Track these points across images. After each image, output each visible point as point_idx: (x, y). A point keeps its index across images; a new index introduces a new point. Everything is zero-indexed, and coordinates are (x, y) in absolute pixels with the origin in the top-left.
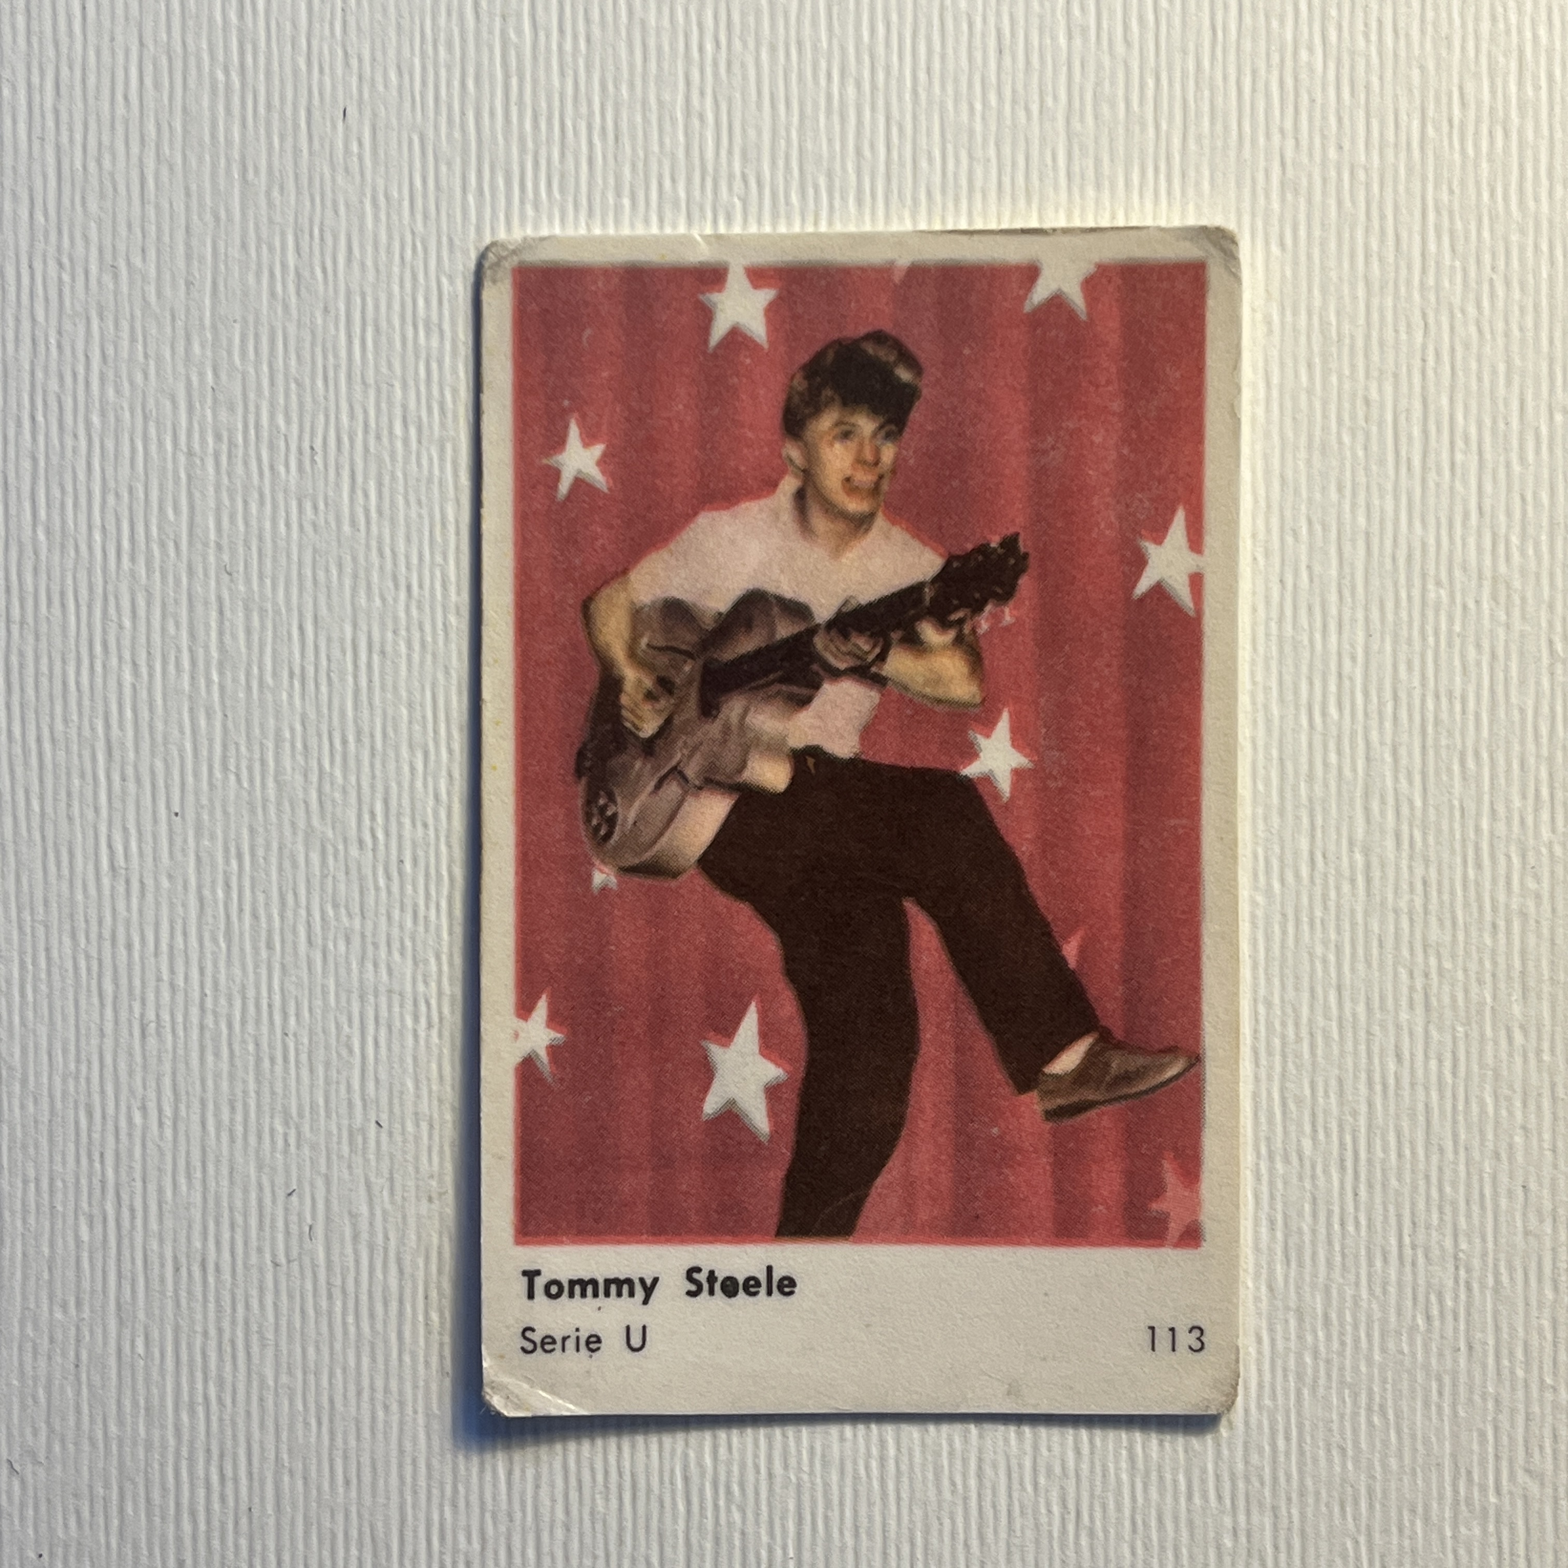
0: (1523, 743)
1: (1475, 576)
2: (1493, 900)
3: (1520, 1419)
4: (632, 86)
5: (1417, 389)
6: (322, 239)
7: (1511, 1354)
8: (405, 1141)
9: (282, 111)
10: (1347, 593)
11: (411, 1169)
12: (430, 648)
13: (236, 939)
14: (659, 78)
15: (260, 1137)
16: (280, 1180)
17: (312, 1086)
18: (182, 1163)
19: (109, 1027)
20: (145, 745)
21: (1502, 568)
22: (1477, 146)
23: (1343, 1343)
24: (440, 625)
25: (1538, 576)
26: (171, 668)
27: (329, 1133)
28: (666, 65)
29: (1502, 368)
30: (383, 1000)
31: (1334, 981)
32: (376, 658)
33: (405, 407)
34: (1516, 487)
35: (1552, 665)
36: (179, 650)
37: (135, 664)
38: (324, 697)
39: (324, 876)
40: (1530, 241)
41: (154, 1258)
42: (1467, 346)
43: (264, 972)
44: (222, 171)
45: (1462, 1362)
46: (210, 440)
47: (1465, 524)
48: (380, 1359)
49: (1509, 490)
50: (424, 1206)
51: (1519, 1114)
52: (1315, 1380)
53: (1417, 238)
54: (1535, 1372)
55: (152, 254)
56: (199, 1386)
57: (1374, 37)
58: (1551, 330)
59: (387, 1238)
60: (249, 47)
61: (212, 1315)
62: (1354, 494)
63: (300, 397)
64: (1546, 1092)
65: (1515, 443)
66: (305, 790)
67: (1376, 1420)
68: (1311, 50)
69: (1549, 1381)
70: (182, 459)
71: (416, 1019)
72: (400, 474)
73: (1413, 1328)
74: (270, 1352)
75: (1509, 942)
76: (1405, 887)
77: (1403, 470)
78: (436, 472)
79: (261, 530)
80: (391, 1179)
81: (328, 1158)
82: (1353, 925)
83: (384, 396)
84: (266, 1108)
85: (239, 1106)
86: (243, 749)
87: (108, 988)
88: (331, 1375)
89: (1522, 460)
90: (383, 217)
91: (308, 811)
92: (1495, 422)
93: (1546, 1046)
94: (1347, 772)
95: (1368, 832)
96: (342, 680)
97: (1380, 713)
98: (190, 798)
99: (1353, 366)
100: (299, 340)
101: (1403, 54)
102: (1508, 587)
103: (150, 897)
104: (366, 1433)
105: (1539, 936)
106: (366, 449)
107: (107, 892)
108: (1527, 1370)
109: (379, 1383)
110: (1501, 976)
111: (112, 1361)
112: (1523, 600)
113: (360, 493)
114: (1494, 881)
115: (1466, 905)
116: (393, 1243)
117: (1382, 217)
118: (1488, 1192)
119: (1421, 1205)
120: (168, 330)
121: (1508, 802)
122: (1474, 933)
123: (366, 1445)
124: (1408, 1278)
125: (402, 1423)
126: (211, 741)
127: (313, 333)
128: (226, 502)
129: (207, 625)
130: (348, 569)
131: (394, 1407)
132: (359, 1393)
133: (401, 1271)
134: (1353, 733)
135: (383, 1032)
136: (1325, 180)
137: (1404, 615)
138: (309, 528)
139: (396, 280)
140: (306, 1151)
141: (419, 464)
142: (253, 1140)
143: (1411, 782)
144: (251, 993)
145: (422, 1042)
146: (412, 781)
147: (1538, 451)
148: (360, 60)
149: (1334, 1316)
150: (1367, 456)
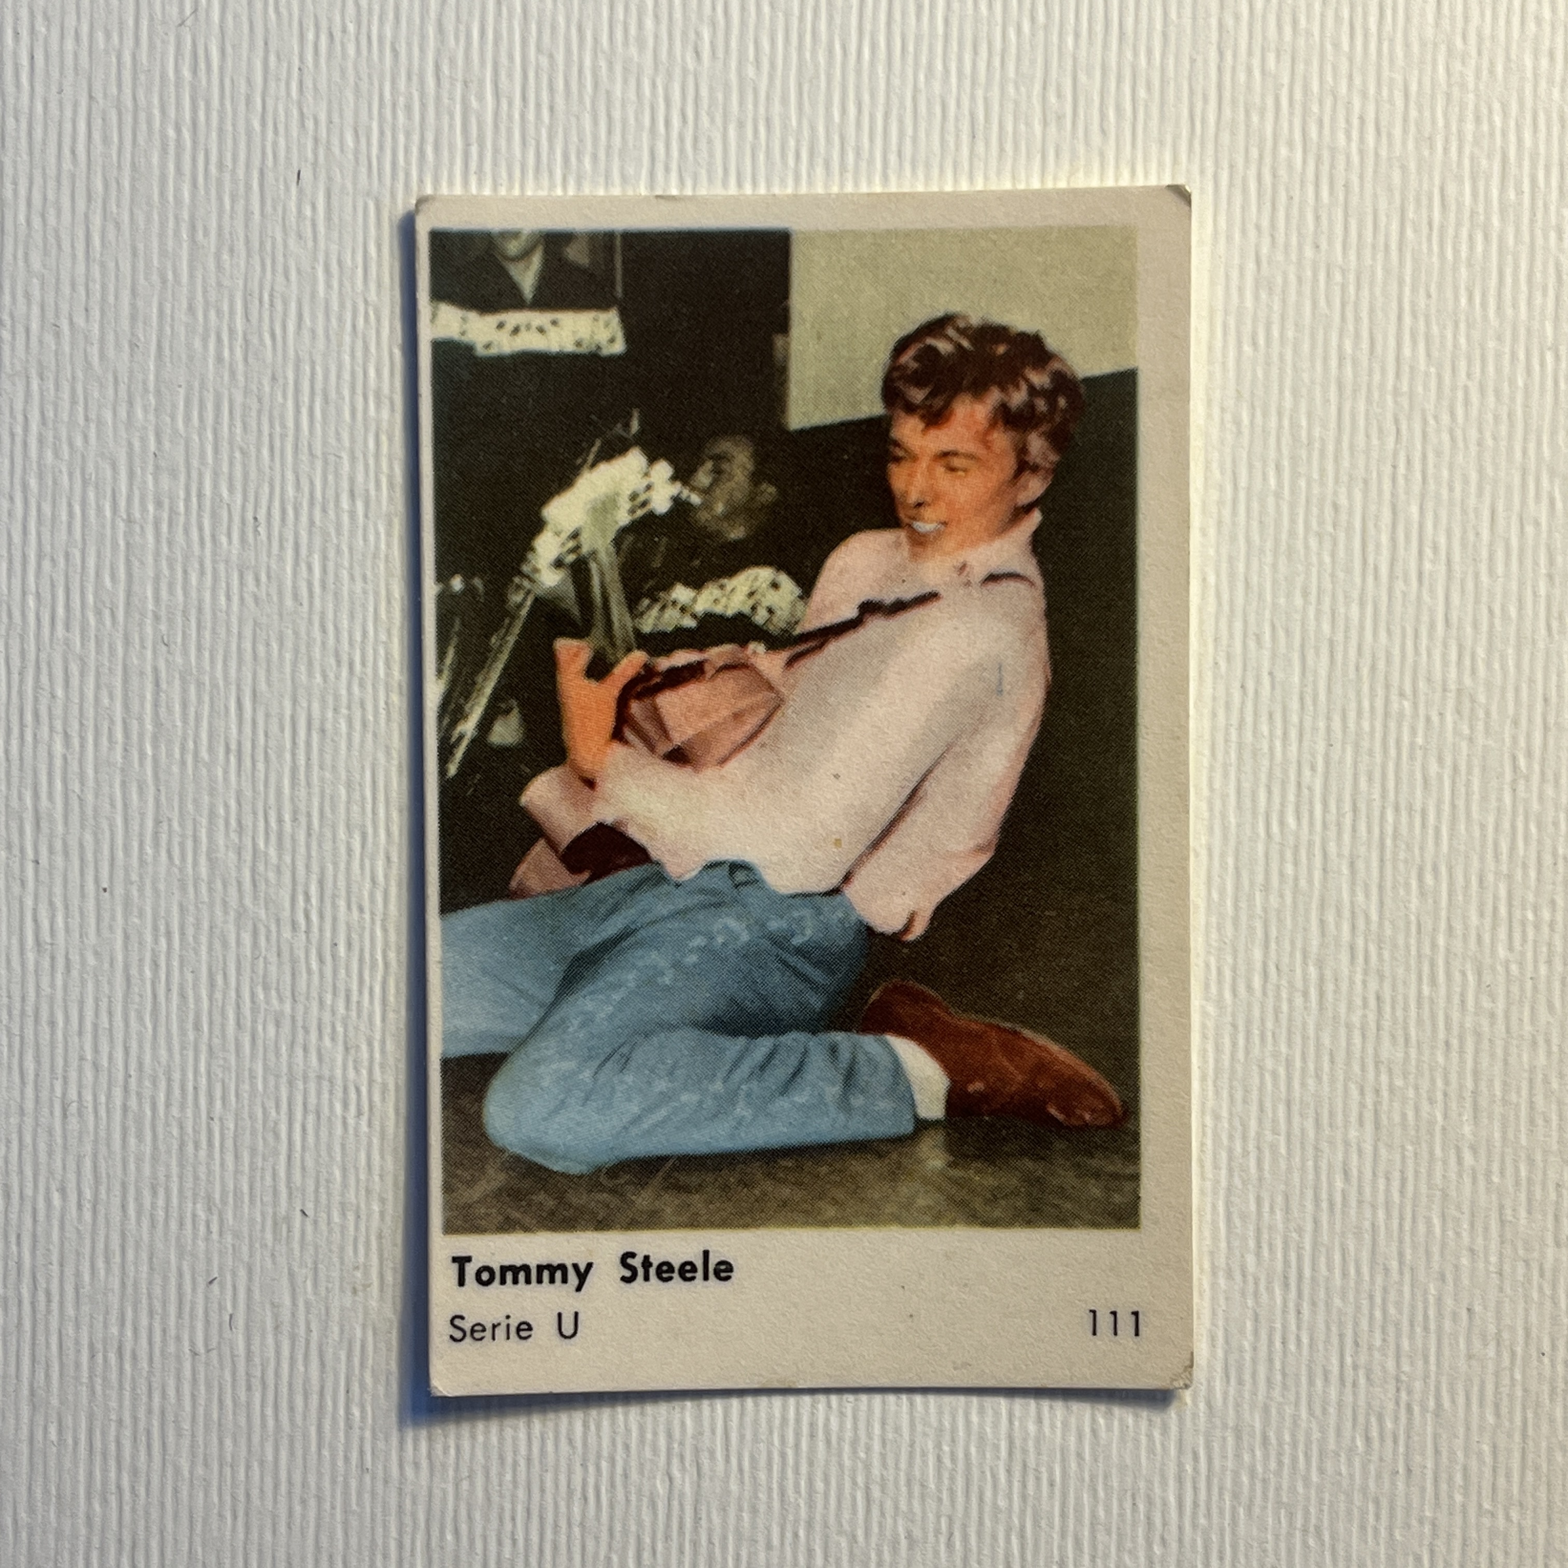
0: (1482, 859)
1: (1439, 689)
2: (1447, 1018)
3: (1457, 1544)
4: (595, 157)
5: (1387, 496)
6: (272, 305)
7: (1451, 1479)
8: (330, 1231)
9: (234, 171)
10: (1309, 701)
11: (336, 1260)
12: (371, 728)
13: (163, 1019)
14: (623, 151)
15: (181, 1224)
16: (201, 1266)
17: (237, 1172)
18: (101, 1246)
19: (29, 1105)
20: (75, 817)
21: (1468, 681)
22: (1456, 251)
23: (1280, 1463)
24: (382, 704)
25: (1503, 690)
26: (104, 741)
27: (252, 1221)
28: (630, 138)
29: (1474, 476)
30: (312, 1086)
31: (1283, 1095)
32: (315, 737)
33: (352, 480)
34: (1484, 599)
35: (1514, 781)
36: (112, 722)
37: (67, 736)
38: (261, 776)
39: (255, 958)
40: (1507, 350)
41: (69, 1344)
42: (1438, 454)
43: (191, 1054)
44: (170, 232)
45: (1401, 1485)
46: (151, 508)
47: (1431, 637)
48: (299, 1453)
49: (1477, 601)
50: (348, 1301)
51: (1465, 1235)
52: (1251, 1500)
53: (1392, 342)
54: (1474, 1497)
55: (96, 313)
56: (113, 1475)
57: (1355, 134)
58: (1525, 440)
59: (309, 1330)
60: (202, 104)
61: (127, 1403)
62: (1319, 601)
63: (245, 466)
64: (1494, 1215)
65: (1484, 554)
66: (239, 869)
67: (1311, 1542)
68: (1290, 144)
69: (1487, 1506)
70: (121, 526)
71: (345, 1106)
72: (345, 549)
73: (1352, 1450)
74: (186, 1442)
75: (1462, 1061)
76: (1359, 1002)
77: (1370, 579)
78: (383, 546)
79: (200, 601)
80: (316, 1270)
81: (251, 1246)
82: (1305, 1038)
83: (331, 468)
84: (189, 1194)
85: (161, 1192)
86: (176, 825)
87: (30, 1065)
88: (248, 1467)
89: (1491, 571)
90: (335, 284)
91: (240, 890)
92: (1464, 532)
93: (1495, 1167)
94: (1303, 883)
95: (1322, 945)
96: (280, 756)
97: (1339, 825)
98: (120, 874)
99: (1322, 471)
100: (245, 407)
101: (1384, 153)
102: (1473, 700)
103: (75, 973)
104: (283, 1529)
105: (1492, 1055)
106: (312, 523)
107: (31, 967)
108: (1466, 1494)
109: (297, 1478)
110: (1453, 1095)
111: (24, 1448)
112: (1488, 714)
113: (303, 566)
114: (1449, 999)
115: (1420, 1021)
116: (315, 1335)
117: (1357, 319)
118: (1432, 1313)
119: (1364, 1324)
120: (110, 392)
121: (1465, 918)
122: (1427, 1052)
123: (283, 1540)
124: (1349, 1398)
125: (319, 1518)
126: (143, 815)
127: (260, 400)
128: (166, 571)
129: (142, 698)
130: (289, 644)
131: (312, 1503)
132: (276, 1486)
133: (322, 1364)
134: (1311, 844)
135: (311, 1118)
136: (1300, 280)
137: (1366, 725)
138: (249, 600)
139: (347, 348)
140: (229, 1238)
141: (365, 540)
142: (174, 1225)
143: (1367, 896)
144: (177, 1076)
145: (351, 1131)
146: (349, 863)
147: (1507, 564)
148: (316, 122)
149: (1272, 1435)
150: (1333, 562)
